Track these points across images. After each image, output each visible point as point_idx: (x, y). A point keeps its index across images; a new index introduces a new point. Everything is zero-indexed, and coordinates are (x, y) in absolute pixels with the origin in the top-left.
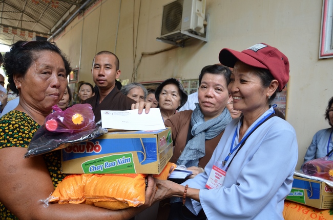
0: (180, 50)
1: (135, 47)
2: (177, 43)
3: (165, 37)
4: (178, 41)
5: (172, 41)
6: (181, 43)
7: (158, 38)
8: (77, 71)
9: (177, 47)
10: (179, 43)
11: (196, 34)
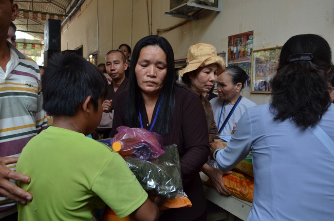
0: (194, 23)
1: (150, 23)
2: (189, 16)
3: (174, 10)
4: (190, 14)
5: (183, 14)
6: (193, 15)
7: (166, 13)
8: (96, 54)
9: (191, 21)
10: (192, 15)
11: (206, 4)
